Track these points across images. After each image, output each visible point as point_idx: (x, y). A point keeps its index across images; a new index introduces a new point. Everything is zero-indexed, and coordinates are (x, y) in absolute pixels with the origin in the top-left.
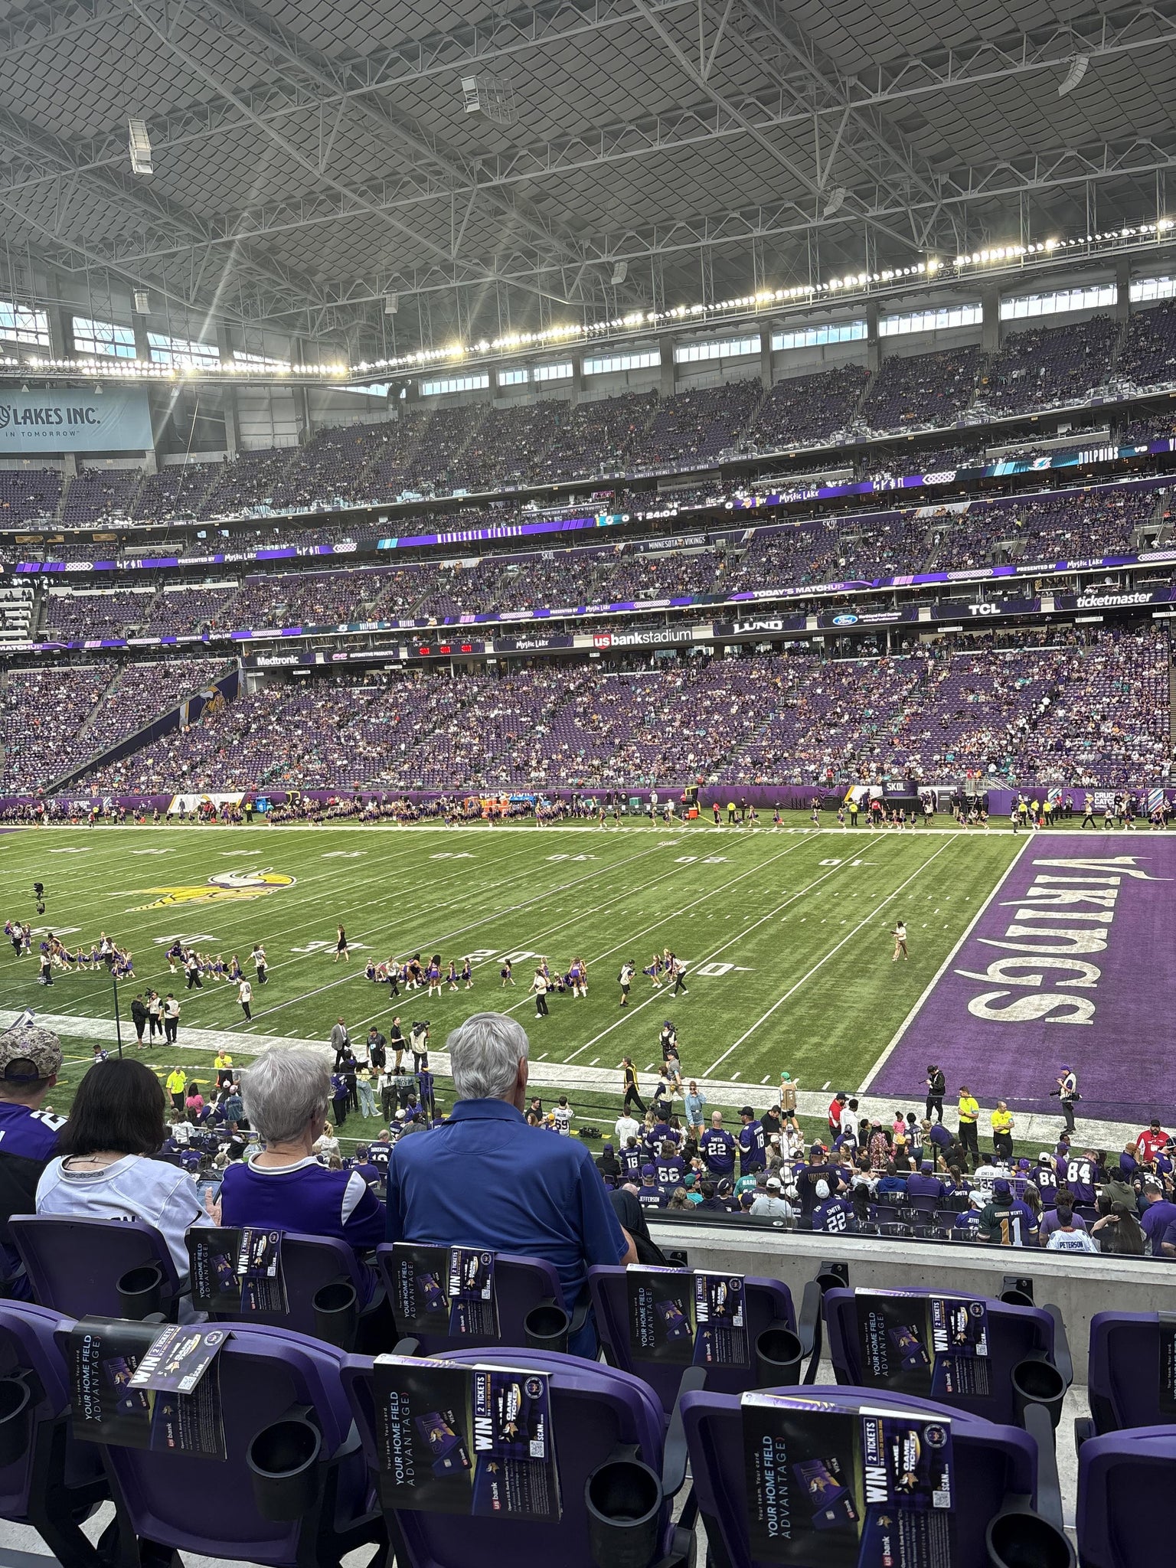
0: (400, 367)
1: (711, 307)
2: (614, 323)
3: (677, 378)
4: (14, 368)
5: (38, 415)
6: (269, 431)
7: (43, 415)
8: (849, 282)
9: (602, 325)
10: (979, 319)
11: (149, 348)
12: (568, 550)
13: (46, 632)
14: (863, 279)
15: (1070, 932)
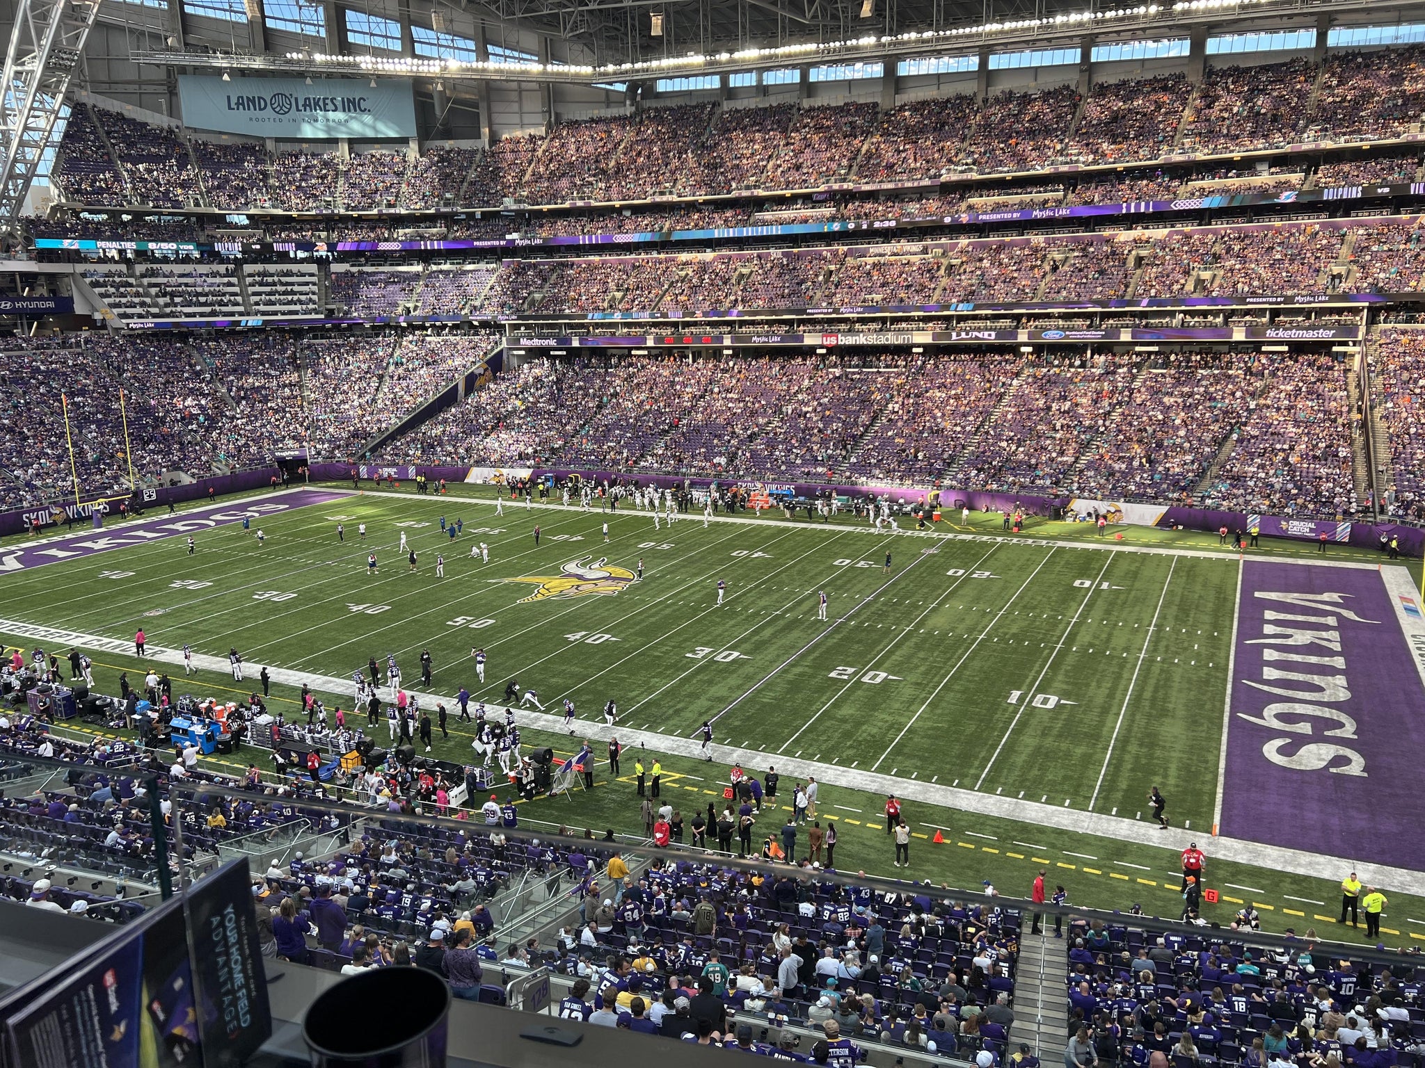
0: (643, 70)
1: (941, 33)
2: (849, 43)
3: (898, 91)
4: (299, 61)
5: (317, 104)
6: (518, 121)
7: (321, 103)
8: (1074, 18)
9: (837, 44)
10: (1186, 52)
11: (413, 41)
12: (795, 250)
13: (333, 307)
14: (1087, 16)
15: (1315, 677)
